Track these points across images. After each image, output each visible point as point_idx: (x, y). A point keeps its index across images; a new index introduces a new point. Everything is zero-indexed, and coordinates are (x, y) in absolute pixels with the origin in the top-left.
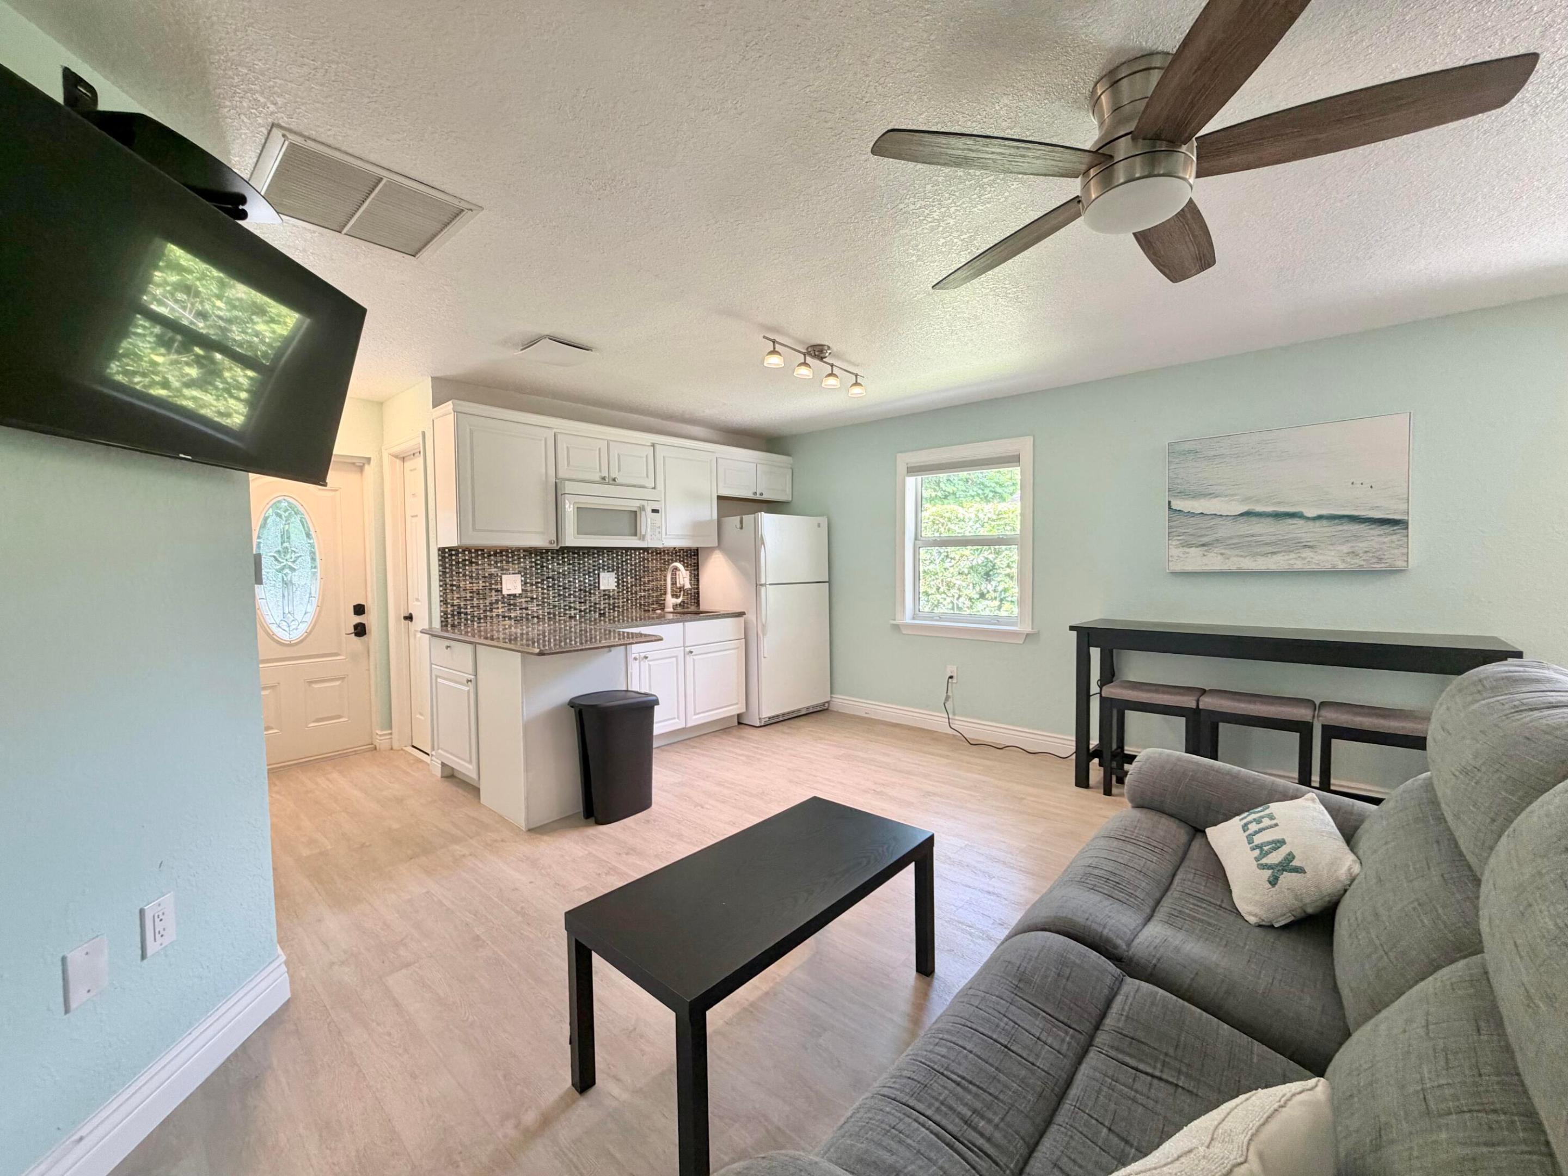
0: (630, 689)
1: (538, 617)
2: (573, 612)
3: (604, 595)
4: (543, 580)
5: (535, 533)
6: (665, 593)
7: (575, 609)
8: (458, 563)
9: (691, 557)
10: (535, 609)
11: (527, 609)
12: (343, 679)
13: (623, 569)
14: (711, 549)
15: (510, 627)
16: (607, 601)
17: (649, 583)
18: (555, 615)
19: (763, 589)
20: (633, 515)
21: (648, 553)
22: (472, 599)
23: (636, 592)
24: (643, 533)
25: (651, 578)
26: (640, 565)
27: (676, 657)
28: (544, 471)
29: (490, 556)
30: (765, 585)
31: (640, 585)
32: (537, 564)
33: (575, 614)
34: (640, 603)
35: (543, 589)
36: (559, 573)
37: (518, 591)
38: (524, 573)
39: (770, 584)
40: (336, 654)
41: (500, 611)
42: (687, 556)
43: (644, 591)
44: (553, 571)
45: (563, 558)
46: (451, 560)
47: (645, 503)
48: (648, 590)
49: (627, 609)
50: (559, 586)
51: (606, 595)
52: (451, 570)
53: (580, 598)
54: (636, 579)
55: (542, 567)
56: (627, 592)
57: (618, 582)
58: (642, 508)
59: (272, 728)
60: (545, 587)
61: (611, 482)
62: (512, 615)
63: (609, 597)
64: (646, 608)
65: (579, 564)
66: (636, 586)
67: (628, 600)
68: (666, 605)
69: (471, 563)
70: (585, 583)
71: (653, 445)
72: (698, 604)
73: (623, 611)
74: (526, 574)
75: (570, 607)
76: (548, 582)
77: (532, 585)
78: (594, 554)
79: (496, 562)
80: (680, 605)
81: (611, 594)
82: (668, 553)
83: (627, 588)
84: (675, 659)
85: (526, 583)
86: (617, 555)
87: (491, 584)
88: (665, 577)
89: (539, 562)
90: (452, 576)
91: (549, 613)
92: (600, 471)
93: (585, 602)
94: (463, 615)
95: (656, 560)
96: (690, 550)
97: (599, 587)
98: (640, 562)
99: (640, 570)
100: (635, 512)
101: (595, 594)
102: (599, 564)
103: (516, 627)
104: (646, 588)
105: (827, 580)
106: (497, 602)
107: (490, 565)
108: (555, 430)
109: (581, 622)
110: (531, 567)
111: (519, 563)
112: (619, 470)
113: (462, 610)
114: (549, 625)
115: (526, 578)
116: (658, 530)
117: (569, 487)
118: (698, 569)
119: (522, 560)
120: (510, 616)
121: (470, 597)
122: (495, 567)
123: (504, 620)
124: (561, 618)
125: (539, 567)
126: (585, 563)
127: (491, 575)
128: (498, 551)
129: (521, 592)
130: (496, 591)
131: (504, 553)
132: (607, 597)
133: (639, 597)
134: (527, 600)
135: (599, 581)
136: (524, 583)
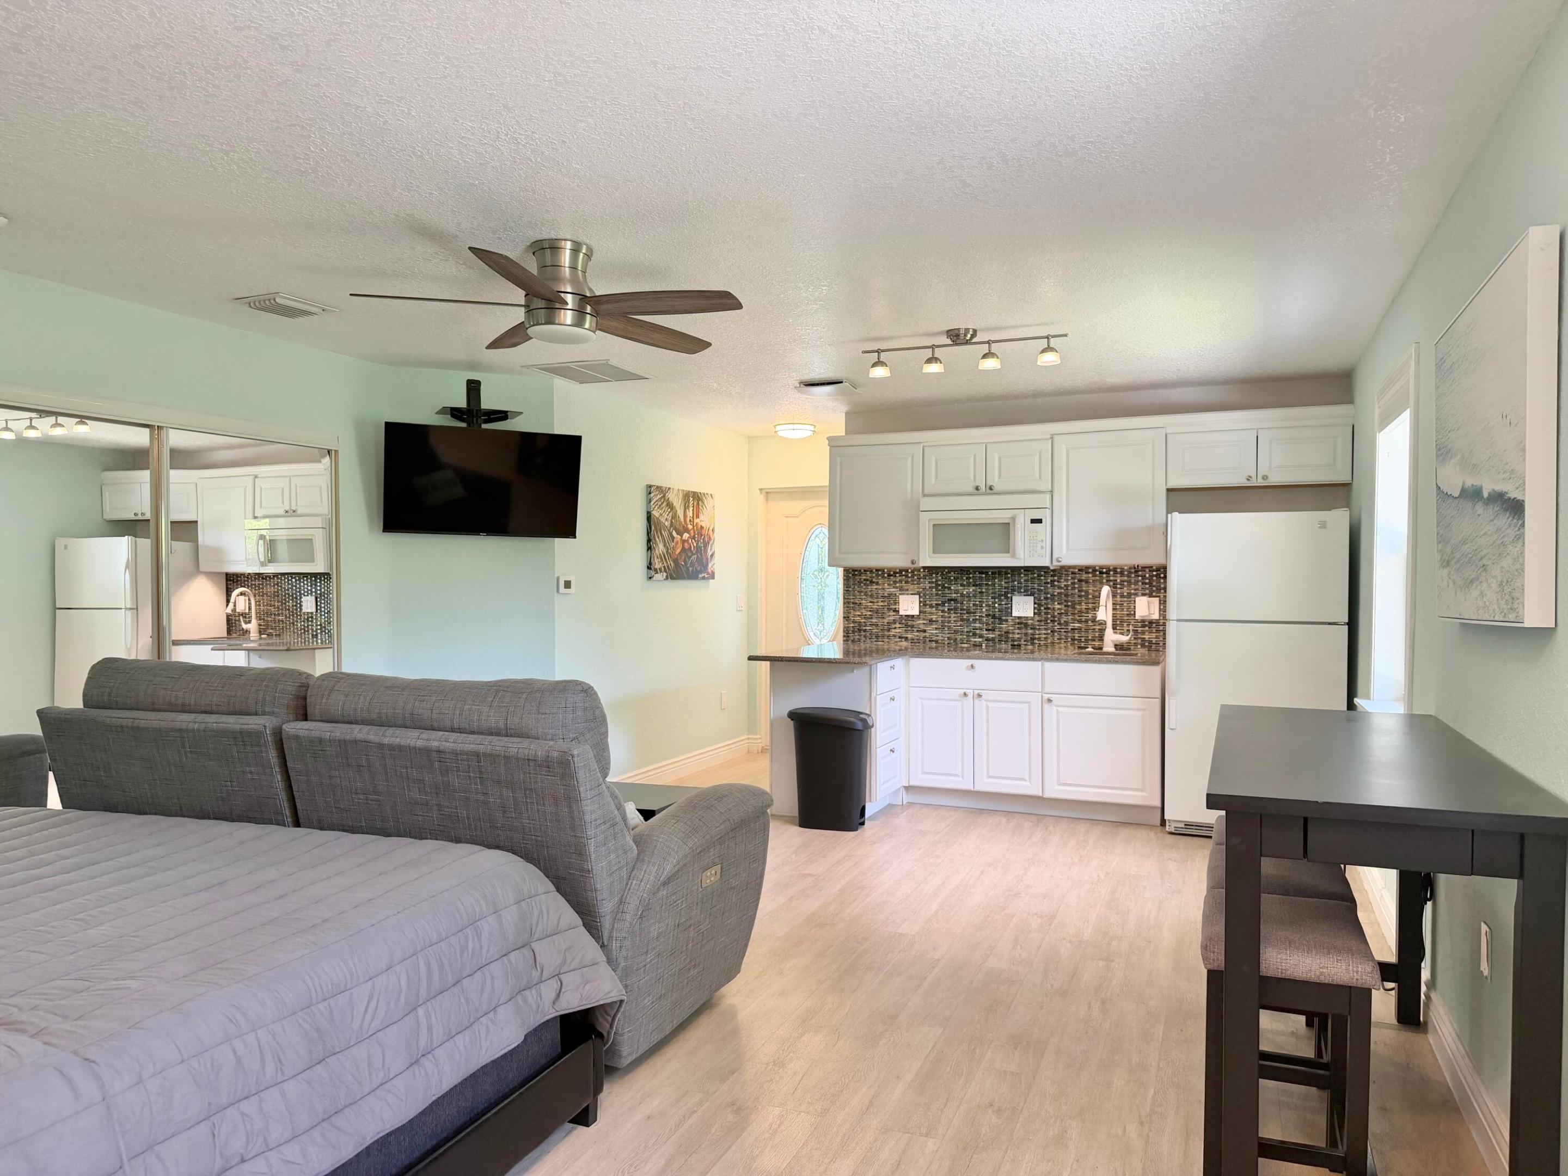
1: (937, 642)
2: (978, 640)
3: (1017, 623)
4: (944, 602)
7: (981, 637)
8: (860, 583)
10: (933, 632)
11: (925, 631)
13: (1046, 593)
16: (1022, 631)
17: (1086, 613)
18: (955, 641)
22: (871, 617)
23: (1067, 623)
24: (1017, 548)
25: (1090, 606)
26: (1074, 588)
29: (889, 576)
31: (1073, 614)
32: (937, 585)
33: (980, 643)
34: (1073, 639)
35: (944, 611)
36: (962, 595)
37: (916, 612)
41: (897, 631)
42: (1155, 576)
43: (1080, 622)
44: (956, 592)
45: (968, 578)
46: (854, 580)
47: (1022, 513)
48: (1086, 621)
49: (1049, 644)
50: (963, 610)
51: (1022, 623)
53: (987, 624)
54: (1067, 606)
55: (944, 587)
56: (1053, 621)
57: (1039, 609)
58: (1014, 519)
60: (946, 610)
61: (988, 491)
62: (909, 636)
63: (1026, 625)
64: (1083, 645)
65: (988, 585)
66: (1066, 614)
67: (1053, 632)
68: (1105, 642)
70: (994, 607)
71: (1052, 438)
73: (1046, 645)
74: (924, 595)
75: (975, 634)
76: (950, 604)
77: (931, 606)
78: (1008, 574)
79: (895, 582)
81: (1030, 622)
83: (1054, 617)
84: (1027, 705)
85: (925, 605)
86: (1039, 576)
87: (890, 604)
89: (940, 583)
91: (949, 638)
93: (993, 630)
97: (1011, 614)
98: (1073, 583)
99: (1073, 594)
100: (1007, 524)
101: (1007, 621)
102: (1013, 586)
103: (912, 650)
104: (1083, 619)
106: (895, 621)
107: (889, 585)
108: (924, 444)
110: (932, 588)
111: (918, 583)
112: (1000, 475)
113: (862, 628)
114: (949, 651)
115: (924, 599)
116: (1040, 544)
117: (926, 504)
119: (922, 580)
120: (907, 638)
121: (870, 615)
122: (894, 588)
123: (901, 641)
124: (963, 645)
125: (940, 588)
126: (994, 585)
127: (890, 595)
128: (898, 571)
129: (918, 614)
130: (894, 611)
131: (904, 573)
132: (1023, 626)
133: (1072, 629)
134: (925, 622)
135: (1011, 606)
136: (923, 604)
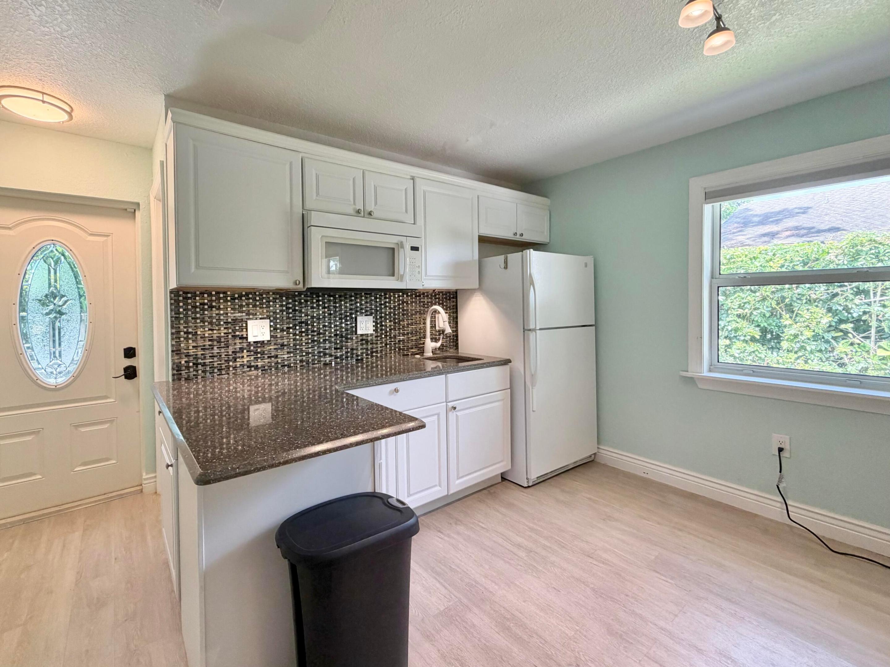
0: (377, 491)
1: (289, 366)
2: (328, 359)
3: (362, 340)
4: (295, 325)
5: (279, 272)
6: (425, 338)
7: (331, 355)
8: (195, 307)
9: (450, 299)
10: (286, 356)
11: (276, 357)
12: (111, 421)
13: (381, 313)
14: (470, 292)
15: (257, 377)
16: (364, 346)
17: (408, 327)
18: (308, 363)
19: (532, 335)
20: (391, 251)
21: (407, 296)
22: (212, 347)
23: (395, 336)
24: (401, 272)
25: (410, 321)
26: (399, 308)
27: (438, 415)
28: (288, 201)
29: (233, 299)
30: (535, 330)
31: (399, 329)
32: (288, 308)
33: (331, 361)
34: (400, 348)
35: (295, 334)
36: (313, 317)
37: (267, 337)
38: (272, 318)
39: (540, 329)
40: (106, 397)
41: (245, 360)
42: (446, 298)
43: (404, 334)
44: (307, 315)
45: (318, 301)
46: (186, 304)
47: (403, 239)
48: (408, 334)
49: (386, 354)
50: (313, 331)
51: (364, 339)
52: (186, 316)
53: (336, 343)
54: (395, 323)
55: (295, 310)
56: (386, 336)
57: (376, 326)
58: (401, 245)
59: (34, 474)
60: (297, 332)
61: (366, 216)
62: (260, 364)
63: (367, 342)
64: (406, 352)
65: (335, 307)
66: (395, 329)
67: (386, 345)
68: (426, 349)
69: (211, 307)
70: (342, 327)
71: (412, 178)
72: (456, 346)
73: (381, 356)
74: (276, 318)
75: (325, 354)
76: (301, 327)
77: (282, 330)
78: (351, 296)
79: (240, 306)
80: (439, 348)
81: (369, 338)
82: (427, 296)
83: (386, 332)
85: (275, 329)
86: (376, 298)
87: (234, 331)
88: (425, 319)
89: (290, 305)
90: (186, 322)
91: (301, 361)
92: (354, 204)
93: (341, 348)
94: (200, 367)
95: (416, 303)
96: (449, 293)
97: (356, 332)
98: (399, 305)
99: (399, 313)
100: (393, 249)
101: (352, 339)
102: (357, 307)
103: (264, 378)
104: (406, 332)
105: (594, 323)
106: (242, 349)
107: (233, 309)
108: (304, 155)
109: (336, 369)
110: (282, 311)
111: (268, 307)
112: (376, 203)
113: (200, 361)
114: (302, 374)
115: (276, 324)
116: (417, 270)
117: (314, 219)
118: (457, 312)
119: (271, 303)
120: (257, 366)
121: (209, 345)
122: (239, 312)
123: (250, 370)
124: (315, 366)
125: (291, 311)
126: (341, 306)
127: (235, 321)
128: (244, 293)
129: (269, 339)
130: (240, 338)
131: (250, 296)
132: (364, 342)
133: (398, 341)
134: (276, 347)
135: (356, 326)
136: (274, 329)
